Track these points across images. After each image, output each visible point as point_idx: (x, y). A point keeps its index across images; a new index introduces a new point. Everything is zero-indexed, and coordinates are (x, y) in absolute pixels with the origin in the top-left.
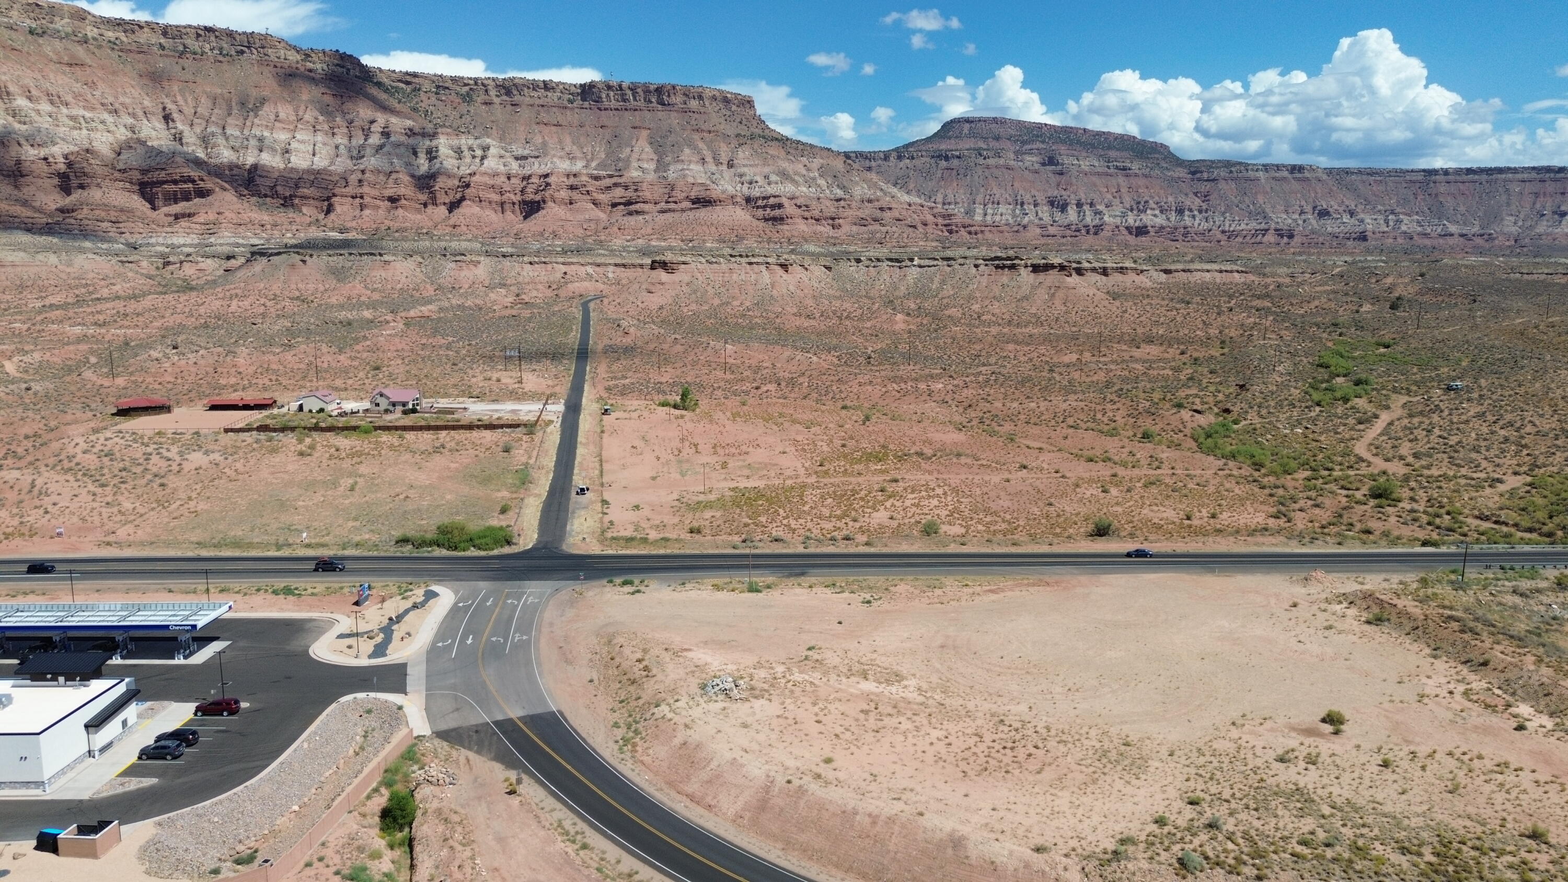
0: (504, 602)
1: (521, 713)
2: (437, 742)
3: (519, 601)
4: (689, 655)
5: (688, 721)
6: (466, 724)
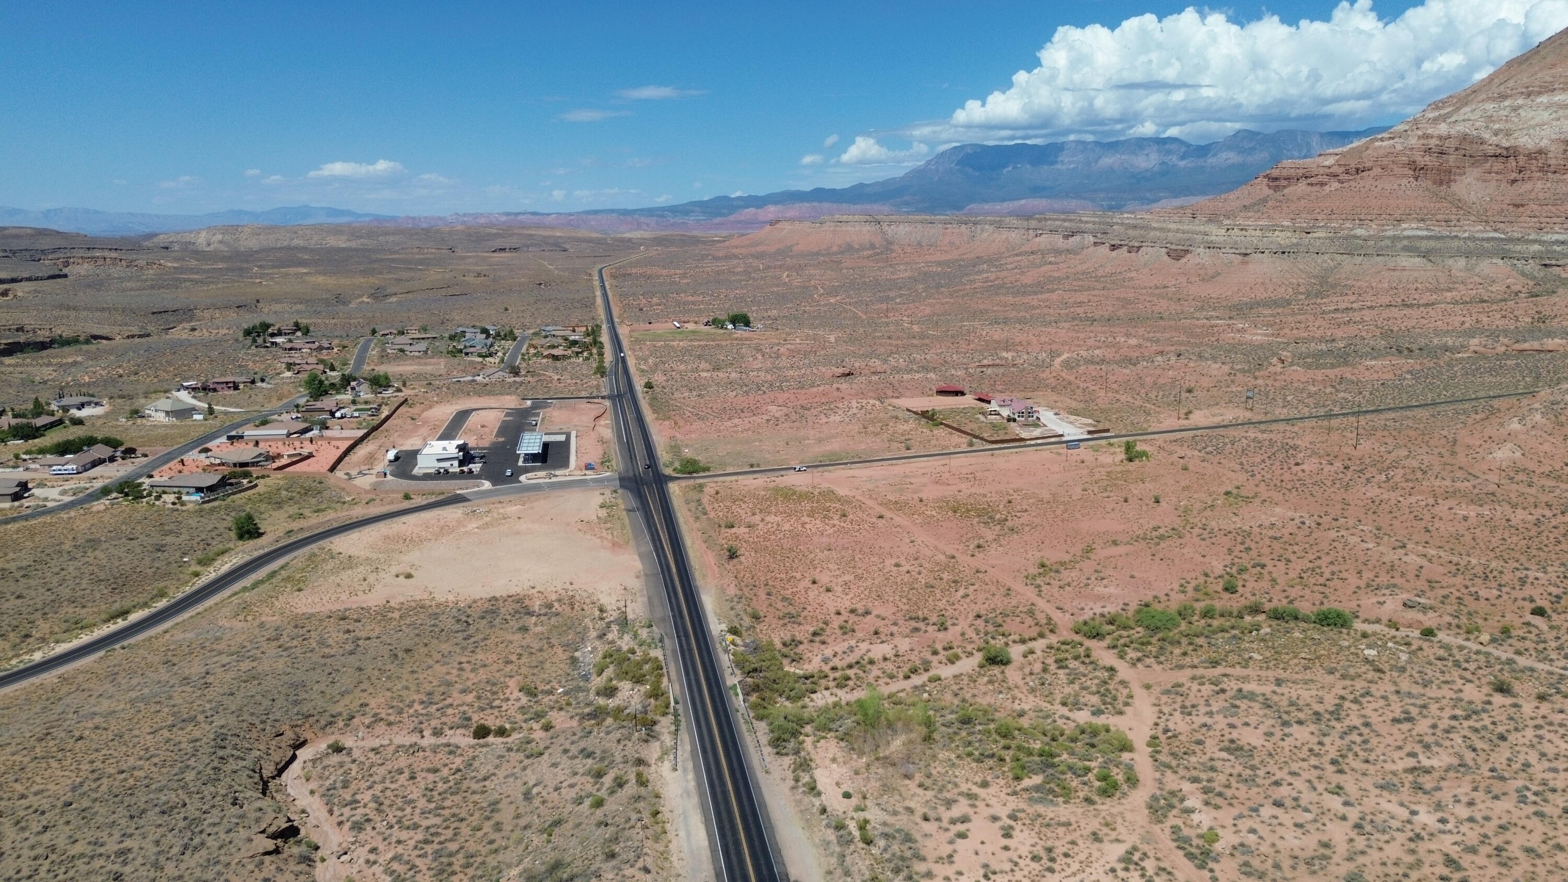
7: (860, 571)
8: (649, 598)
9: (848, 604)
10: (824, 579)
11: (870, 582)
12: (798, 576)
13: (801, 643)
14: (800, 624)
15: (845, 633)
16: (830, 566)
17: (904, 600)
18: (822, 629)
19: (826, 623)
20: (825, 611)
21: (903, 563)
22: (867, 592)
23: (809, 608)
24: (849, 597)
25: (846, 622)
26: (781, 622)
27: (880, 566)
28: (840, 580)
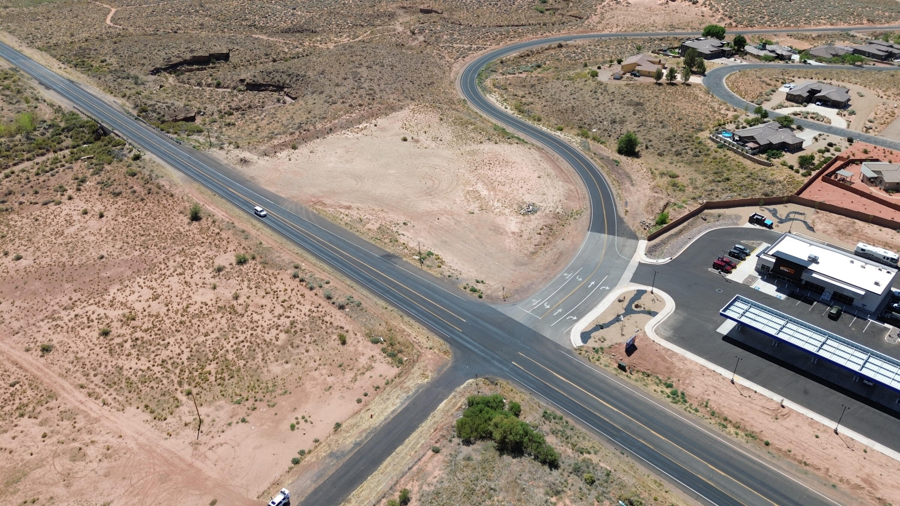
0: (551, 307)
1: (603, 235)
2: (639, 236)
3: (543, 304)
4: (516, 230)
5: (558, 203)
6: (625, 238)
7: (60, 241)
8: (221, 165)
9: (63, 207)
10: (94, 224)
11: (48, 231)
12: (120, 219)
13: (92, 175)
14: (98, 183)
15: (61, 187)
16: (93, 238)
17: (12, 223)
18: (80, 185)
19: (78, 190)
20: (83, 198)
21: (12, 264)
22: (49, 221)
23: (97, 196)
24: (64, 213)
25: (62, 195)
26: (112, 179)
27: (38, 253)
28: (78, 226)
